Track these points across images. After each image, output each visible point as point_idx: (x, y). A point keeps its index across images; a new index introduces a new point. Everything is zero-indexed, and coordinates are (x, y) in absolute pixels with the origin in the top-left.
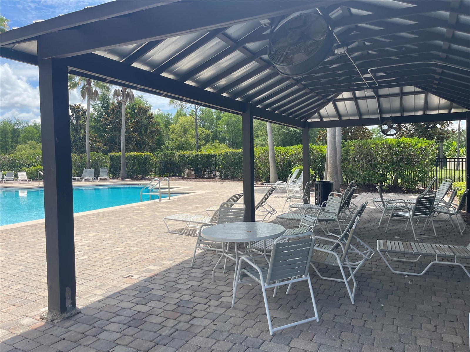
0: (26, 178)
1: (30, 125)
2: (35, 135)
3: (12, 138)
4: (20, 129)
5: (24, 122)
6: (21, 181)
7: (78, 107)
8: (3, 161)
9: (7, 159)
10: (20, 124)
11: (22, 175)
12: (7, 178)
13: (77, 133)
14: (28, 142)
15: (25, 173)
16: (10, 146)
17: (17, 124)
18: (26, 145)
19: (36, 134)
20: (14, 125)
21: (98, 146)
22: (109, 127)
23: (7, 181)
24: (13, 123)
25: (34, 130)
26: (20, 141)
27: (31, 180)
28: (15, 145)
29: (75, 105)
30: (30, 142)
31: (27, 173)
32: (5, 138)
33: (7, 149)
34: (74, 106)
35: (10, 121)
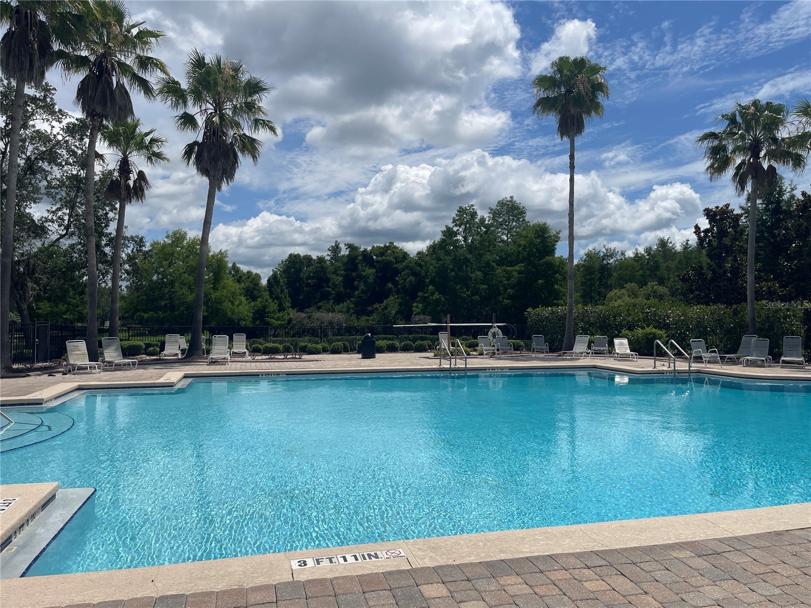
0: (628, 351)
1: (627, 256)
2: (637, 273)
3: (600, 279)
4: (611, 264)
5: (618, 252)
6: (619, 356)
7: (723, 211)
8: (589, 318)
9: (596, 314)
10: (612, 256)
11: (622, 345)
12: (597, 348)
13: (719, 262)
14: (625, 285)
15: (625, 341)
16: (596, 292)
17: (608, 256)
18: (623, 291)
19: (638, 271)
20: (604, 259)
21: (769, 288)
22: (794, 245)
23: (595, 353)
24: (602, 254)
25: (636, 264)
26: (611, 284)
27: (636, 355)
28: (603, 290)
29: (717, 207)
30: (628, 285)
31: (629, 340)
32: (591, 279)
33: (592, 298)
34: (714, 210)
35: (597, 252)
